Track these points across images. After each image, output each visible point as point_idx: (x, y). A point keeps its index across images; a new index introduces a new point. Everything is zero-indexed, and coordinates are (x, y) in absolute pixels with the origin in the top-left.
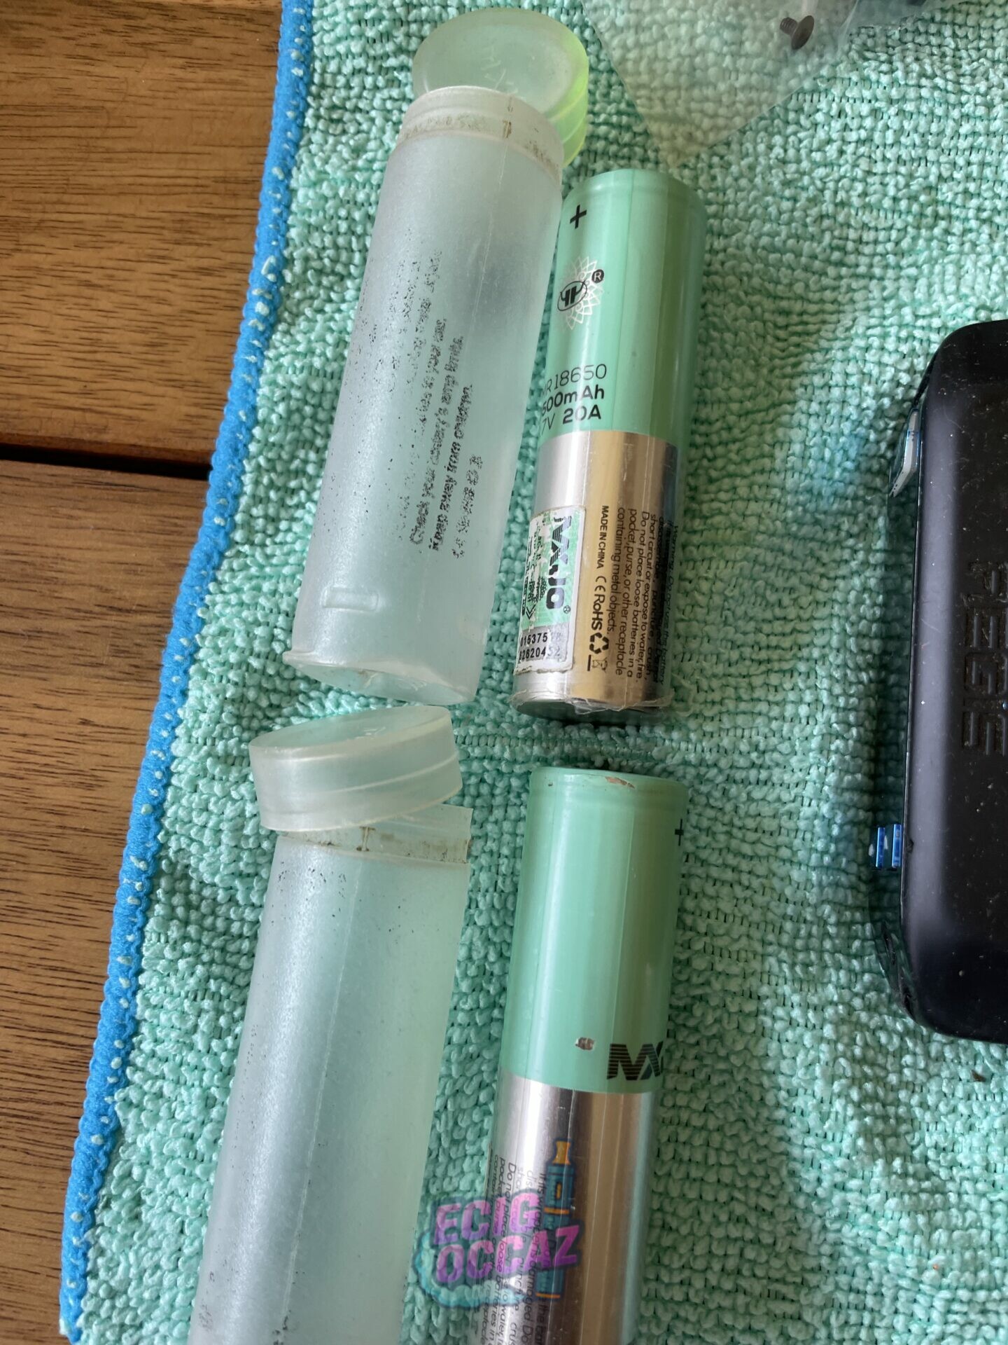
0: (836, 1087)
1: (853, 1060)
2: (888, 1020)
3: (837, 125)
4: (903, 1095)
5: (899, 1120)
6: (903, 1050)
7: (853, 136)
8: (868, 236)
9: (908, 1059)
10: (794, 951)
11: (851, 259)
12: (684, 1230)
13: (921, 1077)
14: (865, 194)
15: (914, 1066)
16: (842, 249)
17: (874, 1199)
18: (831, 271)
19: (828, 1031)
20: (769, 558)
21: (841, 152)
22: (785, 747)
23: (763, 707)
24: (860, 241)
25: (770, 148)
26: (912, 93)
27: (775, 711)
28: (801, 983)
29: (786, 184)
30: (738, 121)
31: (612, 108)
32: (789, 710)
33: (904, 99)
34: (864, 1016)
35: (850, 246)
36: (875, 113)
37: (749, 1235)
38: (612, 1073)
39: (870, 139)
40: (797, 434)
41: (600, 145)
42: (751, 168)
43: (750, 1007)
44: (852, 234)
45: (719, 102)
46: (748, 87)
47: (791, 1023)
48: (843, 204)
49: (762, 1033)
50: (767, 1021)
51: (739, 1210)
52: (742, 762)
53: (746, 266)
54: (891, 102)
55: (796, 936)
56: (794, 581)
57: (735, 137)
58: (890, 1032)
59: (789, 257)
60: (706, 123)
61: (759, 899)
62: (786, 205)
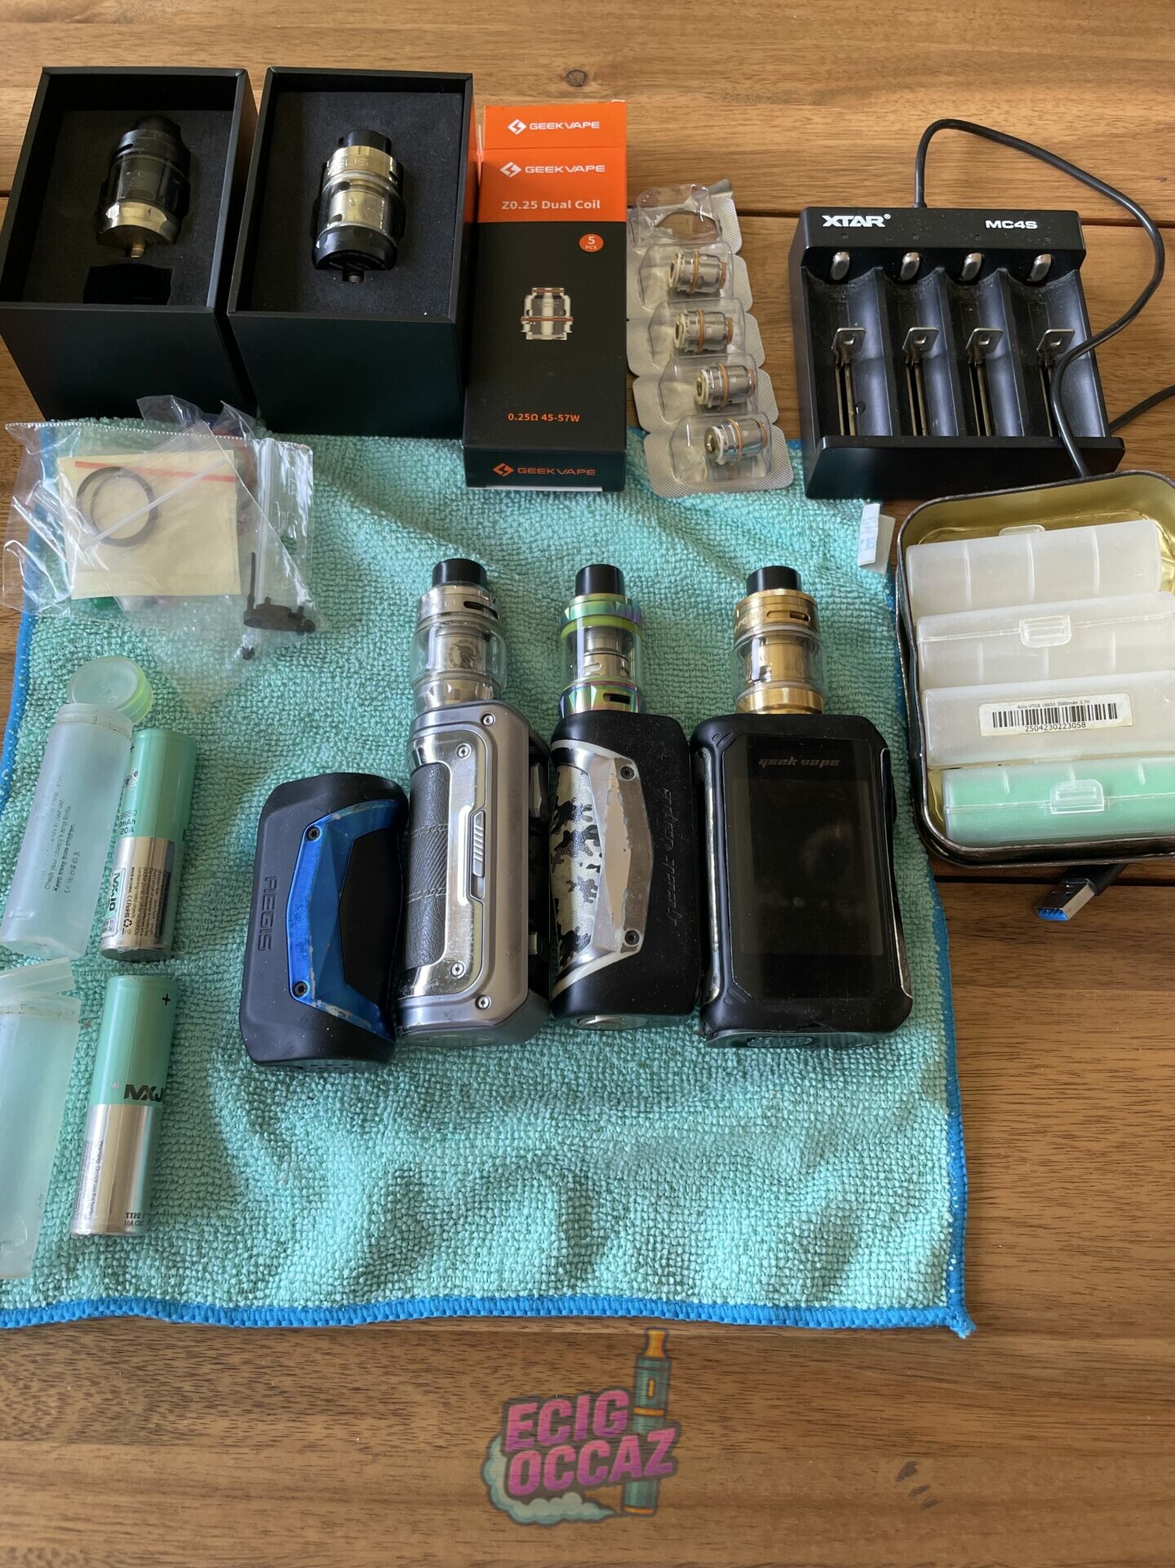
0: (238, 1104)
1: (248, 1094)
2: (270, 1077)
3: (268, 690)
4: (273, 1108)
5: (271, 1118)
6: (275, 1089)
7: (275, 695)
8: (282, 738)
9: (278, 1093)
10: (224, 1049)
11: (274, 749)
12: (181, 1182)
13: (283, 1100)
14: (280, 719)
15: (281, 1096)
16: (270, 745)
17: (255, 1151)
18: (265, 754)
19: (237, 1081)
20: (225, 883)
21: (271, 702)
22: (227, 963)
23: (218, 947)
24: (278, 740)
25: (239, 702)
26: (299, 675)
27: (223, 948)
28: (226, 1063)
29: (244, 718)
30: (225, 691)
31: (165, 691)
32: (229, 947)
33: (296, 677)
34: (257, 1075)
35: (273, 743)
36: (284, 685)
37: (210, 1180)
38: (126, 1096)
39: (283, 695)
40: (235, 829)
41: (159, 708)
42: (230, 712)
43: (204, 1074)
44: (274, 738)
45: (215, 684)
46: (228, 677)
47: (221, 1079)
48: (271, 725)
49: (209, 1085)
50: (210, 1079)
51: (206, 1170)
52: (209, 972)
53: (226, 756)
54: (290, 679)
55: (228, 1043)
56: (240, 892)
57: (224, 698)
58: (270, 1082)
59: (245, 750)
60: (210, 694)
61: (212, 1029)
62: (244, 728)
